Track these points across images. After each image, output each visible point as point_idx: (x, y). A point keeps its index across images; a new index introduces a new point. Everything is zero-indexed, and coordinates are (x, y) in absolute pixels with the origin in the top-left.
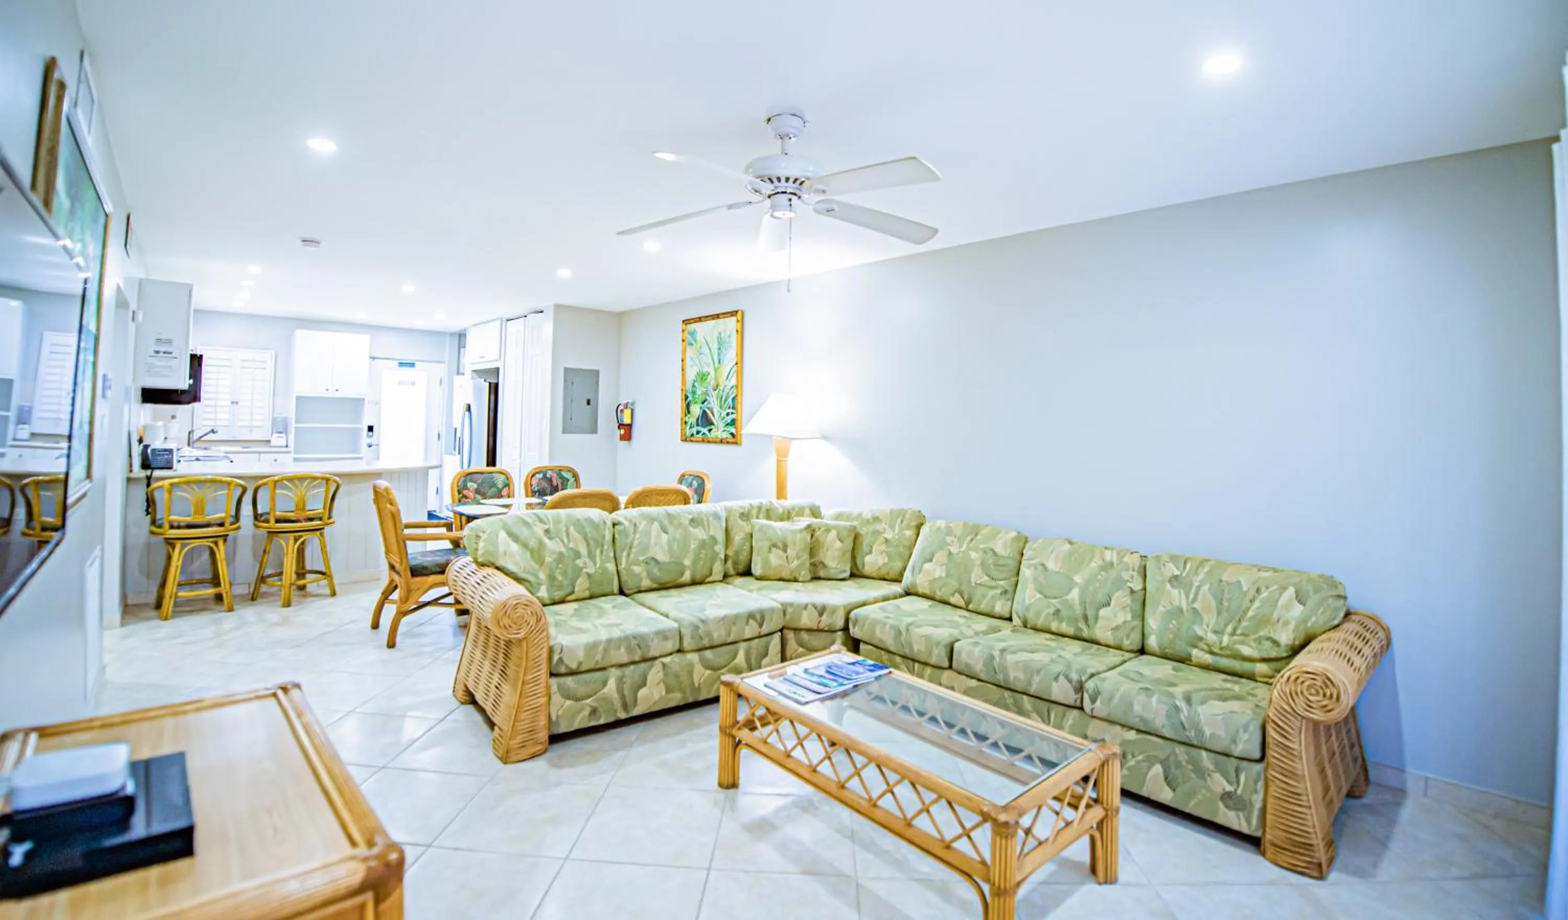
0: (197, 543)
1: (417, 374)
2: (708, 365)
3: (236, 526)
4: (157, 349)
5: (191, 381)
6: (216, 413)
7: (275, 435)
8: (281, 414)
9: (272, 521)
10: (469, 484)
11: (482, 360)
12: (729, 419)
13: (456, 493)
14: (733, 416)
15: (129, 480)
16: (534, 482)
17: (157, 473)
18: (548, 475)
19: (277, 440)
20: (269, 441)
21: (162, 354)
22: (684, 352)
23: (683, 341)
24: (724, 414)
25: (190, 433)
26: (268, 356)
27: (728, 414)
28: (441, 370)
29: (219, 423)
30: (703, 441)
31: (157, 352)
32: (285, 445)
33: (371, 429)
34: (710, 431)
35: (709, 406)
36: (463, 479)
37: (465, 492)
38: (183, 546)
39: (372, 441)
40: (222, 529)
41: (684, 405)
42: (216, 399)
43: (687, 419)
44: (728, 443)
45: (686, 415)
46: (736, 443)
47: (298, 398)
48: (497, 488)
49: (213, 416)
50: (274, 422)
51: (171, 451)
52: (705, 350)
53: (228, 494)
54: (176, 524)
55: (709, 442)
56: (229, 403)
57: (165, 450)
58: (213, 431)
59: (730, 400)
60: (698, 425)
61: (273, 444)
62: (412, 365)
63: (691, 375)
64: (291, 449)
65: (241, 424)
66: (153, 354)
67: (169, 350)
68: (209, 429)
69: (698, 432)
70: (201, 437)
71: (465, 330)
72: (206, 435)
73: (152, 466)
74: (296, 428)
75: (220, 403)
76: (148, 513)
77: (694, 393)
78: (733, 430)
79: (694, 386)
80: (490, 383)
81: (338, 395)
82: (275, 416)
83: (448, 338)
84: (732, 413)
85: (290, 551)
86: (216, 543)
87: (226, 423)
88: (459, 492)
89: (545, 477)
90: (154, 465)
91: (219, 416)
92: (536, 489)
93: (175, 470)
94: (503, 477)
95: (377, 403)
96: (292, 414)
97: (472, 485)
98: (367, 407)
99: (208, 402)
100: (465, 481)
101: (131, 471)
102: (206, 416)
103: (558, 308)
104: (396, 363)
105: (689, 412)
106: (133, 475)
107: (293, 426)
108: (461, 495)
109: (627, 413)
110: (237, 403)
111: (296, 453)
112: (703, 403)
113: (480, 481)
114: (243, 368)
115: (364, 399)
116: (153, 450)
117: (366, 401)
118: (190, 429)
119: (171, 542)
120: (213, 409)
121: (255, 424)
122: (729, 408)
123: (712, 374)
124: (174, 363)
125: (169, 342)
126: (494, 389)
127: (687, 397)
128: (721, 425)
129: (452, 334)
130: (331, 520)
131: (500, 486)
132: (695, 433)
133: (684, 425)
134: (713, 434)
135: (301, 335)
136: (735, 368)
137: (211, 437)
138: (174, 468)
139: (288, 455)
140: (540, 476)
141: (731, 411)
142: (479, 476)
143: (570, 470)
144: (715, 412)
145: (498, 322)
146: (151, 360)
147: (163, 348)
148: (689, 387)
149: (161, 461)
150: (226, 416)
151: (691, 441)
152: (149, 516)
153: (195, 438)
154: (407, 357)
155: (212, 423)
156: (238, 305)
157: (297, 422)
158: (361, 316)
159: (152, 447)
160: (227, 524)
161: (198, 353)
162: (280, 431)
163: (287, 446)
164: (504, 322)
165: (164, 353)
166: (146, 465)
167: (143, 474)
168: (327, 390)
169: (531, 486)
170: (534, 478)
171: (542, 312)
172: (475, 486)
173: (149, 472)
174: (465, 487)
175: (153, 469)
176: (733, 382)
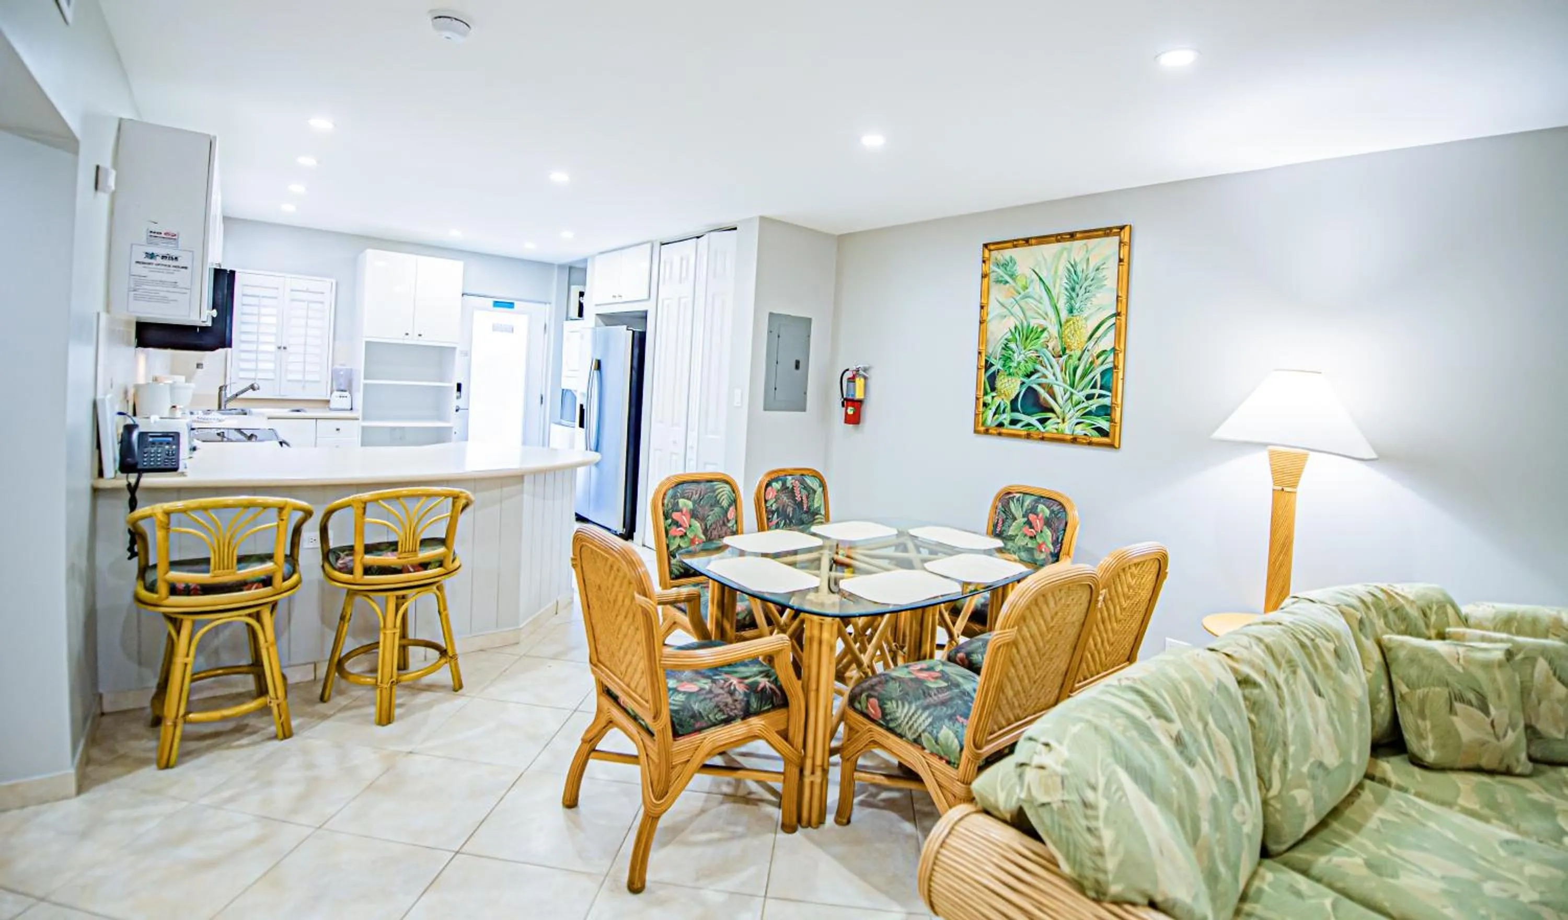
0: (225, 618)
1: (514, 319)
2: (1045, 316)
3: (295, 577)
4: (150, 251)
5: (214, 313)
6: (257, 360)
7: (336, 394)
8: (344, 365)
9: (359, 570)
10: (682, 502)
11: (618, 300)
12: (1094, 404)
13: (662, 517)
14: (1106, 401)
15: (96, 492)
16: (771, 495)
17: (149, 480)
18: (789, 484)
19: (338, 401)
20: (328, 401)
21: (159, 260)
22: (985, 293)
23: (984, 276)
24: (1079, 396)
25: (221, 388)
26: (326, 285)
27: (1089, 397)
28: (545, 313)
29: (260, 375)
30: (1028, 436)
31: (152, 256)
32: (350, 407)
33: (459, 387)
34: (1043, 421)
35: (1043, 380)
36: (670, 492)
37: (676, 515)
38: (196, 626)
39: (461, 403)
40: (268, 590)
41: (983, 378)
42: (257, 342)
43: (988, 399)
44: (1090, 444)
45: (986, 394)
46: (1111, 446)
47: (367, 343)
48: (722, 507)
49: (252, 365)
50: (335, 375)
51: (176, 436)
52: (1037, 289)
53: (278, 526)
54: (181, 586)
55: (1043, 439)
56: (273, 348)
57: (166, 435)
58: (252, 387)
59: (1097, 373)
60: (1014, 409)
61: (333, 405)
62: (511, 305)
63: (1000, 329)
64: (358, 413)
65: (290, 377)
66: (142, 258)
67: (174, 253)
68: (248, 384)
69: (1014, 422)
70: (237, 395)
71: (585, 260)
72: (243, 392)
73: (139, 467)
74: (365, 385)
75: (263, 348)
76: (133, 554)
77: (1007, 359)
78: (1104, 424)
79: (1006, 347)
80: (634, 332)
81: (421, 341)
82: (337, 366)
83: (556, 272)
84: (1100, 396)
85: (390, 623)
86: (258, 617)
87: (271, 376)
88: (666, 516)
89: (784, 487)
90: (144, 463)
91: (262, 366)
92: (774, 508)
93: (183, 474)
94: (727, 488)
95: (467, 354)
96: (360, 366)
97: (685, 504)
98: (458, 358)
99: (244, 347)
100: (674, 497)
101: (101, 474)
102: (244, 365)
103: (765, 221)
104: (490, 302)
105: (993, 389)
106: (102, 483)
107: (360, 382)
108: (669, 521)
109: (859, 382)
110: (285, 348)
111: (364, 419)
112: (1028, 376)
113: (696, 497)
114: (293, 300)
115: (454, 348)
116: (142, 435)
117: (457, 352)
118: (222, 384)
119: (175, 621)
120: (253, 356)
121: (308, 377)
122: (1094, 387)
123: (1053, 330)
124: (180, 277)
125: (171, 237)
126: (640, 342)
127: (988, 366)
128: (1073, 415)
129: (561, 267)
130: (457, 564)
131: (725, 504)
132: (1006, 423)
133: (981, 409)
134: (1050, 426)
135: (374, 259)
136: (1113, 320)
137: (250, 394)
138: (181, 469)
139: (356, 422)
140: (777, 486)
141: (1097, 391)
142: (693, 486)
143: (816, 475)
144: (1058, 391)
145: (648, 246)
146: (139, 270)
147: (159, 250)
148: (995, 348)
149: (158, 454)
150: (271, 366)
151: (1000, 434)
152: (135, 560)
153: (229, 396)
154: (505, 295)
155: (251, 375)
156: (288, 211)
157: (365, 378)
158: (455, 235)
159: (142, 429)
160: (278, 579)
161: (227, 267)
162: (342, 388)
163: (351, 409)
164: (657, 245)
165: (163, 257)
166: (126, 466)
167: (122, 481)
168: (407, 334)
169: (766, 501)
170: (769, 488)
171: (735, 229)
172: (690, 504)
173: (133, 479)
174: (676, 508)
175: (141, 472)
176: (1107, 343)
